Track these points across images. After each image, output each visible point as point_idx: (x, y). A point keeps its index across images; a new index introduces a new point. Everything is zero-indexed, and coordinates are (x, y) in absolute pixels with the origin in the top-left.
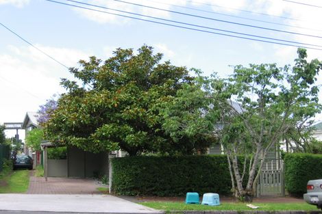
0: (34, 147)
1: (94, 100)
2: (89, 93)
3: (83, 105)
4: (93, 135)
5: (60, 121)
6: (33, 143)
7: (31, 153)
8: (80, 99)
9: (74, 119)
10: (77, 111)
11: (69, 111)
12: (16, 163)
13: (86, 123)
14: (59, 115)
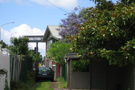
0: (56, 59)
1: (124, 14)
2: (118, 6)
3: (113, 19)
4: (122, 48)
5: (89, 34)
6: (55, 55)
7: (52, 65)
8: (109, 12)
9: (104, 32)
10: (107, 24)
11: (98, 24)
12: (39, 74)
13: (116, 36)
14: (88, 28)
